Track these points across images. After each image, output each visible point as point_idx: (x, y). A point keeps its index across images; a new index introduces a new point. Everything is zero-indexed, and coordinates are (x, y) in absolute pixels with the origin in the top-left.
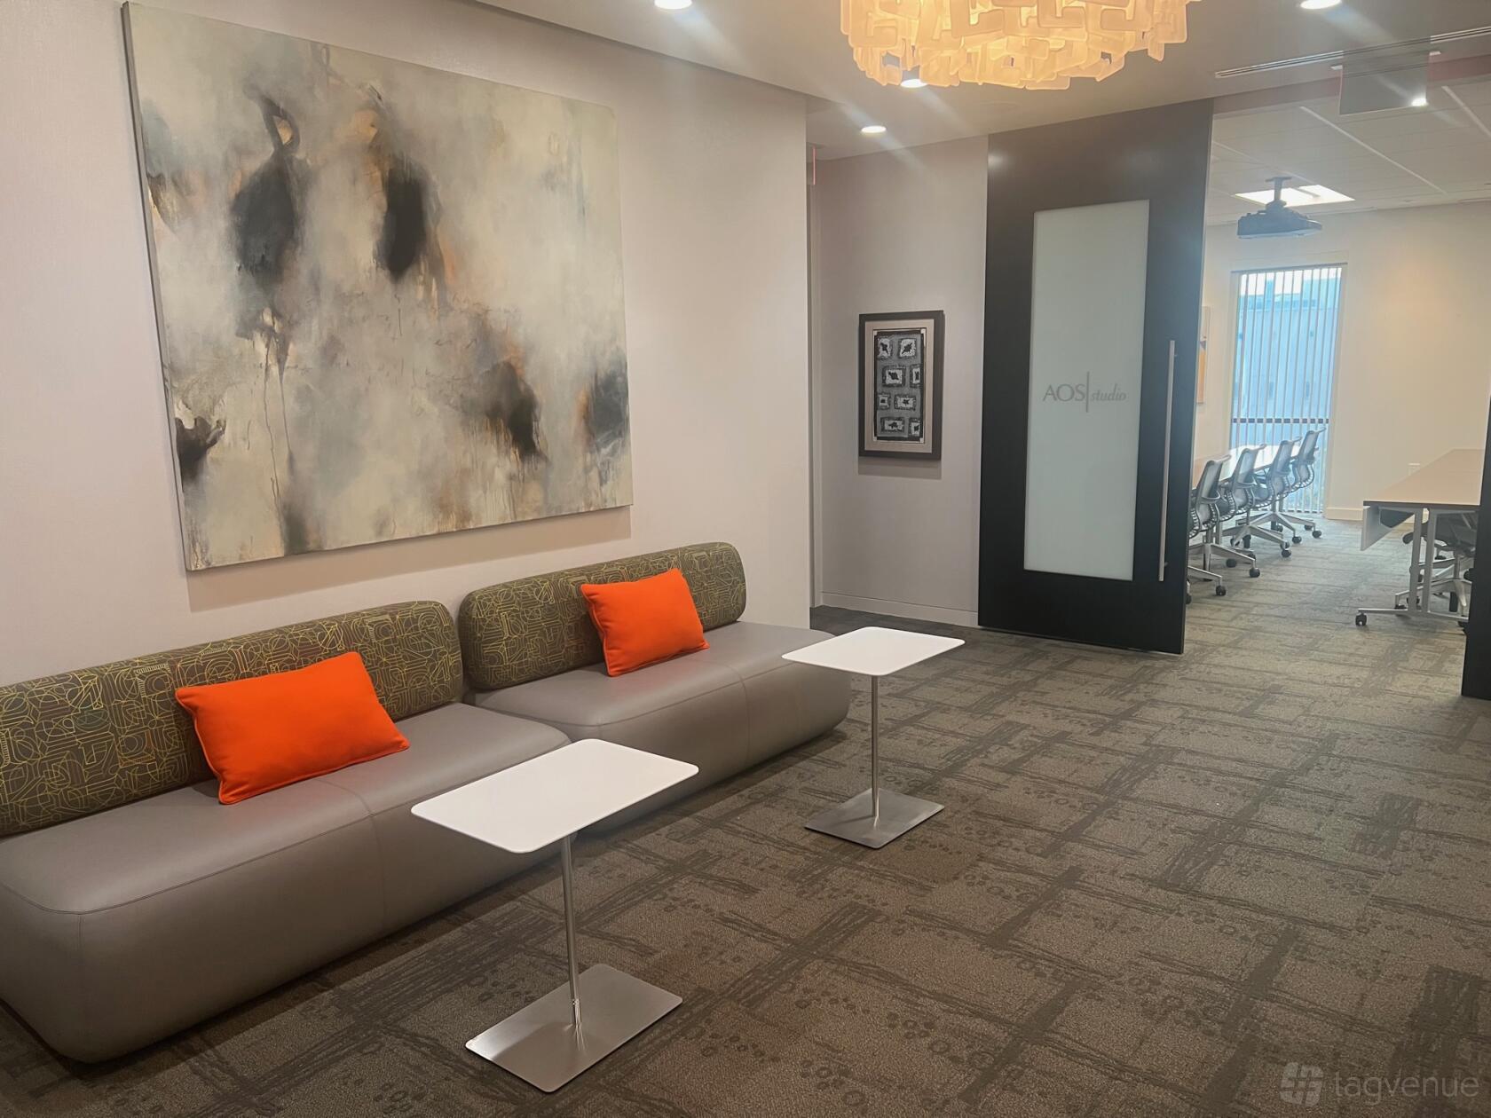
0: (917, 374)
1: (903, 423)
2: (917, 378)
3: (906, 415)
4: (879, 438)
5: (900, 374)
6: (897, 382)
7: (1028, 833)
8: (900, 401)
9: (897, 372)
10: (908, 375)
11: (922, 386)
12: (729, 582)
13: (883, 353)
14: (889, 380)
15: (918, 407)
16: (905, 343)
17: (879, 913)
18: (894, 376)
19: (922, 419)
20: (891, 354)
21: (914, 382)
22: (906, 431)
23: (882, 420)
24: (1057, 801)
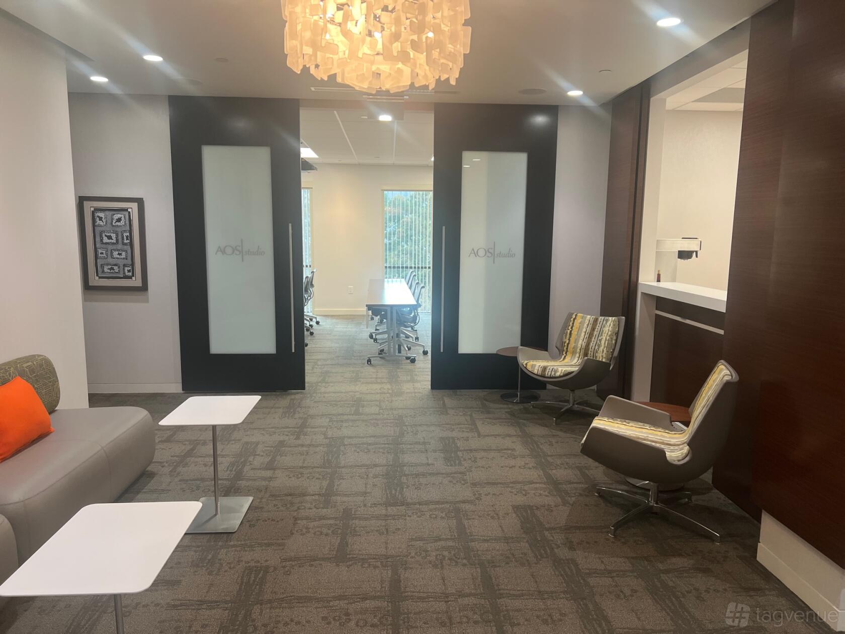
0: (127, 237)
1: (119, 267)
2: (127, 239)
3: (121, 263)
4: (100, 278)
5: (114, 236)
6: (113, 241)
7: (308, 498)
8: (115, 254)
9: (112, 235)
10: (120, 237)
11: (131, 245)
12: (50, 382)
13: (98, 222)
14: (105, 240)
15: (129, 258)
16: (117, 216)
17: (268, 567)
18: (110, 238)
19: (133, 265)
20: (106, 223)
21: (125, 241)
22: (122, 272)
23: (102, 266)
24: (308, 478)
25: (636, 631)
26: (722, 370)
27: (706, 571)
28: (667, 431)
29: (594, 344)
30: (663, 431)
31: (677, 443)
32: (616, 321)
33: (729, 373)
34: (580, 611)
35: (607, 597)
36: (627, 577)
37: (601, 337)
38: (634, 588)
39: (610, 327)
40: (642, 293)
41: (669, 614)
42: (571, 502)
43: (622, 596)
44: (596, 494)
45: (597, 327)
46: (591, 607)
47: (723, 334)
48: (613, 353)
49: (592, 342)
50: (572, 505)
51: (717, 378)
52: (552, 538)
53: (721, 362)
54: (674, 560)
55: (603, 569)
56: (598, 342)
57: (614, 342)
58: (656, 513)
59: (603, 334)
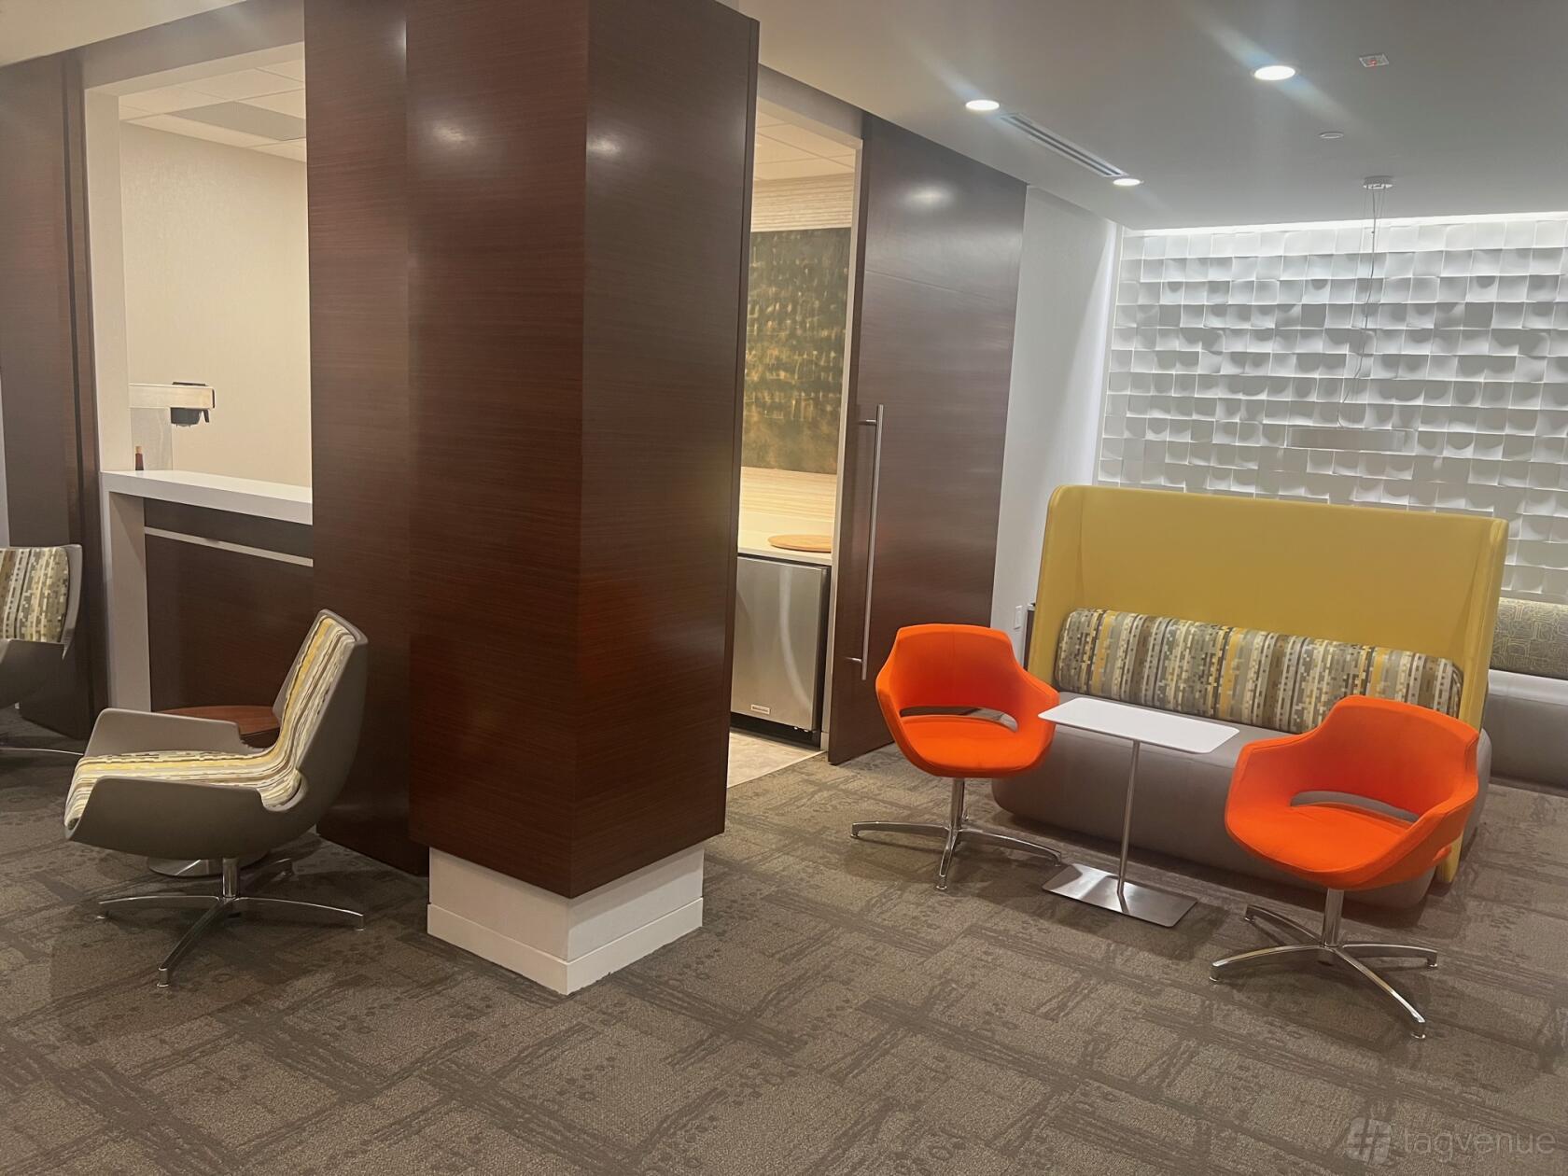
25: (274, 1134)
26: (330, 628)
27: (358, 982)
28: (237, 756)
29: (14, 610)
30: (229, 757)
31: (265, 773)
32: (60, 556)
33: (345, 631)
34: (152, 1151)
35: (197, 1101)
36: (222, 1049)
37: (29, 591)
38: (244, 1062)
39: (50, 569)
40: (112, 494)
41: (321, 1080)
42: (49, 950)
43: (227, 1086)
44: (99, 917)
45: (16, 571)
46: (170, 1132)
47: (311, 565)
48: (63, 622)
49: (9, 604)
50: (53, 956)
51: (324, 643)
52: (32, 1037)
53: (324, 614)
54: (299, 983)
55: (169, 1053)
56: (23, 602)
57: (62, 599)
58: (238, 915)
59: (34, 586)
